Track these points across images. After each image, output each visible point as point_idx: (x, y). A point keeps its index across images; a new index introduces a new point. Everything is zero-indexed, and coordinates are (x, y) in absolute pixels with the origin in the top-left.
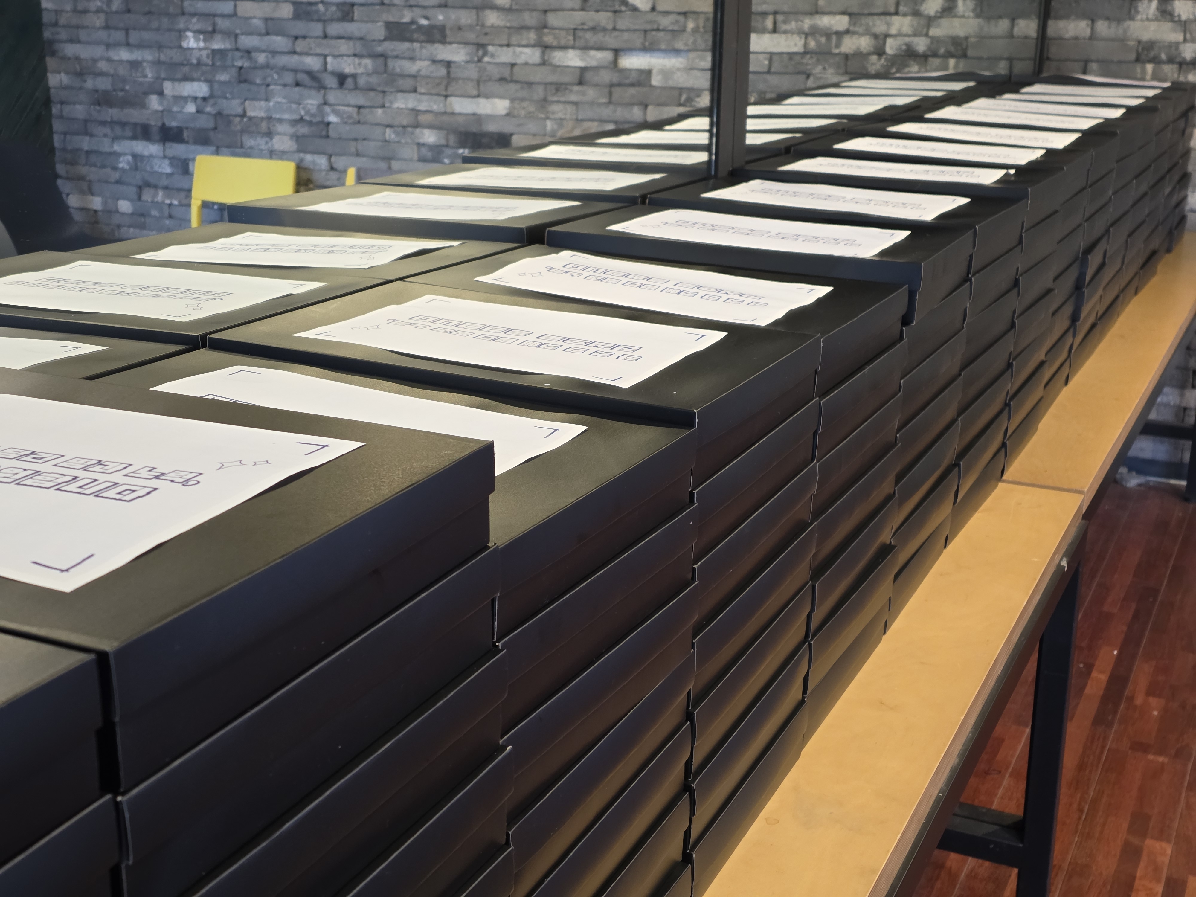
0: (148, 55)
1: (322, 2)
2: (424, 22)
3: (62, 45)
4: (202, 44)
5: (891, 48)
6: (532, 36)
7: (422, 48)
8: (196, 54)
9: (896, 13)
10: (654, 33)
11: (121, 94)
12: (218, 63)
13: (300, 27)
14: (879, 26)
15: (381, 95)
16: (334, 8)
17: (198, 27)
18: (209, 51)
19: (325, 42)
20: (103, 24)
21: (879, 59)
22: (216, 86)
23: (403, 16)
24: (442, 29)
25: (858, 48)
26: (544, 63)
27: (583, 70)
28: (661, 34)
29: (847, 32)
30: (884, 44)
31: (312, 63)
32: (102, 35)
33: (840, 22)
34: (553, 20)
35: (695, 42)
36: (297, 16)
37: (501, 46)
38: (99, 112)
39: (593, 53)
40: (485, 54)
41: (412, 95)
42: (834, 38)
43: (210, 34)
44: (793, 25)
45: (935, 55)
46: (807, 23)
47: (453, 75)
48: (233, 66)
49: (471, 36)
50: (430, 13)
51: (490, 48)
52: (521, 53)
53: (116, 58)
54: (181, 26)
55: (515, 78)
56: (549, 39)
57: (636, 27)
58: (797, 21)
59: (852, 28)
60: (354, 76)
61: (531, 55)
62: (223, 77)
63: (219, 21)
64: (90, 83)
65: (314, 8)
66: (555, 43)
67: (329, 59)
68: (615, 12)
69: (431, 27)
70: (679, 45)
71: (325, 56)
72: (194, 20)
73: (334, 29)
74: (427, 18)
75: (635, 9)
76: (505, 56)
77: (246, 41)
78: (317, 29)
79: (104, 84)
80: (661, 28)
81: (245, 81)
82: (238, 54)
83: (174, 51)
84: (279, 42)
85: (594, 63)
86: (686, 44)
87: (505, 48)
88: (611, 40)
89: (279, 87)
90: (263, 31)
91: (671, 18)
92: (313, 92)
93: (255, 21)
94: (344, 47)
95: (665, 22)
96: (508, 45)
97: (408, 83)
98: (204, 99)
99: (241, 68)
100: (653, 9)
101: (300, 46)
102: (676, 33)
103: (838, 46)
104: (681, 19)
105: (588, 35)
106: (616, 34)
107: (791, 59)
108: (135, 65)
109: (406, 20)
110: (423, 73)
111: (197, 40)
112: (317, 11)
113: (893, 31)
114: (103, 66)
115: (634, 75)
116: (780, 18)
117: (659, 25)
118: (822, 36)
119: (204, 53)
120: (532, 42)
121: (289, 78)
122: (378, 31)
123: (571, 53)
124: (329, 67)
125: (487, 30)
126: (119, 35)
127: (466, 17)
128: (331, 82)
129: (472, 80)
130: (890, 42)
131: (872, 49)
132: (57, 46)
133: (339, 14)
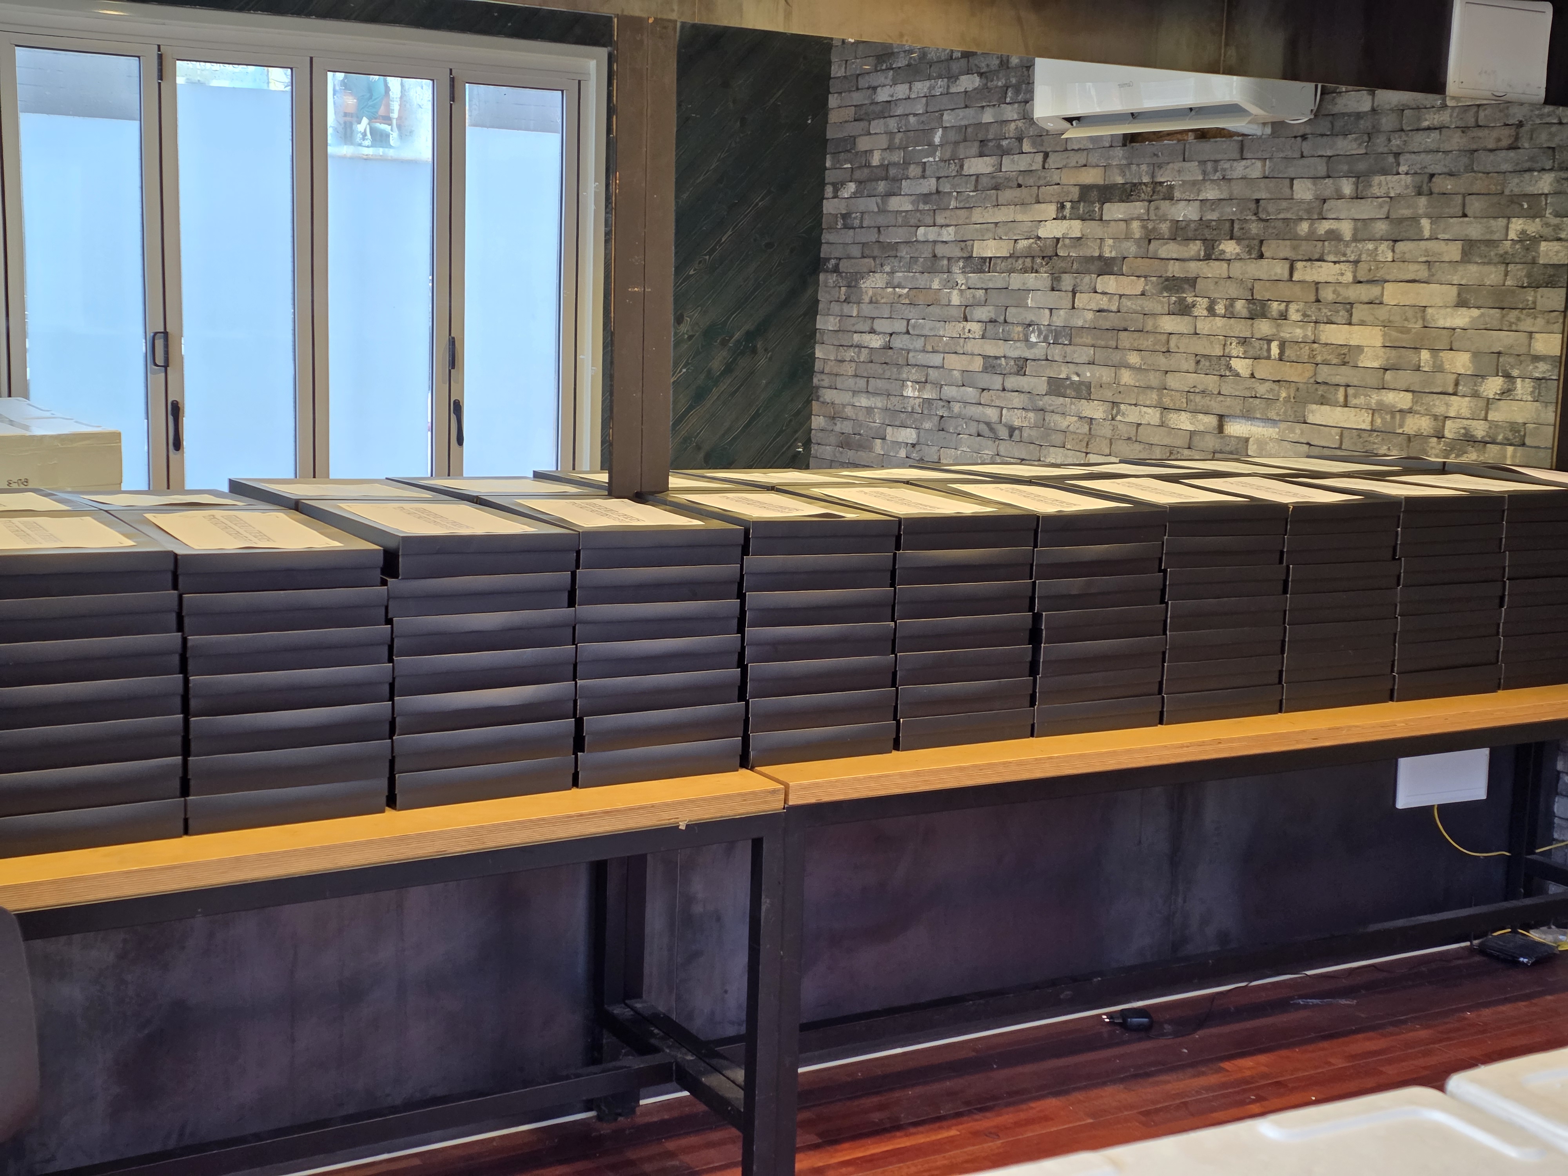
0: (878, 402)
1: (1004, 357)
2: (1076, 378)
3: (824, 390)
4: (917, 394)
5: (1450, 431)
6: (1154, 396)
7: (1071, 403)
8: (912, 401)
9: (1455, 394)
10: (1251, 400)
11: (857, 437)
12: (925, 412)
13: (987, 380)
14: (1439, 406)
15: (1038, 448)
16: (1012, 363)
17: (914, 378)
18: (921, 400)
19: (1002, 394)
20: (853, 373)
21: (1439, 443)
22: (922, 432)
23: (1060, 372)
24: (1089, 386)
25: (1419, 430)
26: (1162, 425)
27: (1192, 433)
28: (1257, 401)
29: (1410, 411)
30: (1444, 426)
31: (991, 414)
32: (851, 382)
33: (1403, 400)
34: (1172, 381)
35: (1285, 412)
36: (985, 370)
37: (1131, 405)
38: (841, 453)
39: (1201, 416)
40: (1118, 413)
41: (1061, 450)
42: (1398, 416)
43: (922, 384)
44: (1361, 400)
45: (1493, 442)
46: (1375, 398)
47: (1093, 432)
48: (937, 415)
49: (1108, 395)
50: (1080, 369)
51: (1122, 407)
52: (1145, 413)
53: (857, 404)
54: (904, 376)
55: (1139, 439)
56: (1167, 401)
57: (1237, 394)
58: (1366, 396)
59: (1415, 408)
60: (1020, 429)
61: (1152, 416)
62: (927, 425)
63: (930, 371)
64: (839, 427)
65: (999, 362)
66: (1171, 406)
67: (1004, 411)
68: (1222, 376)
69: (1081, 383)
70: (1272, 414)
71: (1002, 408)
72: (914, 371)
73: (1012, 382)
74: (1078, 375)
75: (1238, 375)
76: (1132, 415)
77: (949, 392)
78: (996, 381)
79: (846, 427)
80: (1258, 395)
81: (943, 430)
82: (941, 403)
83: (898, 398)
84: (970, 393)
85: (1202, 428)
86: (1278, 414)
87: (1133, 407)
88: (1217, 406)
89: (966, 436)
90: (960, 383)
91: (1268, 385)
92: (990, 443)
93: (955, 372)
94: (1017, 400)
95: (1262, 389)
96: (1136, 405)
97: (1057, 438)
98: (913, 445)
99: (942, 417)
100: (1252, 376)
101: (985, 397)
102: (1270, 401)
103: (1401, 426)
104: (1275, 387)
105: (1198, 398)
106: (1221, 398)
107: (1360, 436)
108: (869, 410)
109: (1063, 376)
110: (1071, 428)
111: (914, 389)
112: (1000, 365)
113: (1452, 414)
114: (849, 411)
115: (1233, 442)
116: (1351, 391)
117: (1256, 392)
118: (1387, 413)
119: (917, 401)
120: (1154, 403)
121: (973, 428)
122: (1041, 385)
123: (1184, 416)
124: (1004, 420)
125: (1121, 389)
126: (862, 383)
127: (1105, 374)
128: (1003, 433)
129: (1106, 438)
130: (1448, 423)
131: (1432, 431)
132: (822, 392)
133: (1015, 369)
